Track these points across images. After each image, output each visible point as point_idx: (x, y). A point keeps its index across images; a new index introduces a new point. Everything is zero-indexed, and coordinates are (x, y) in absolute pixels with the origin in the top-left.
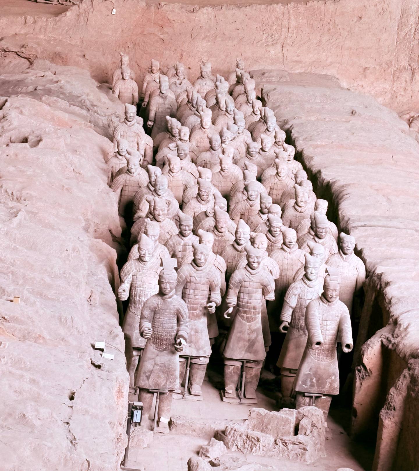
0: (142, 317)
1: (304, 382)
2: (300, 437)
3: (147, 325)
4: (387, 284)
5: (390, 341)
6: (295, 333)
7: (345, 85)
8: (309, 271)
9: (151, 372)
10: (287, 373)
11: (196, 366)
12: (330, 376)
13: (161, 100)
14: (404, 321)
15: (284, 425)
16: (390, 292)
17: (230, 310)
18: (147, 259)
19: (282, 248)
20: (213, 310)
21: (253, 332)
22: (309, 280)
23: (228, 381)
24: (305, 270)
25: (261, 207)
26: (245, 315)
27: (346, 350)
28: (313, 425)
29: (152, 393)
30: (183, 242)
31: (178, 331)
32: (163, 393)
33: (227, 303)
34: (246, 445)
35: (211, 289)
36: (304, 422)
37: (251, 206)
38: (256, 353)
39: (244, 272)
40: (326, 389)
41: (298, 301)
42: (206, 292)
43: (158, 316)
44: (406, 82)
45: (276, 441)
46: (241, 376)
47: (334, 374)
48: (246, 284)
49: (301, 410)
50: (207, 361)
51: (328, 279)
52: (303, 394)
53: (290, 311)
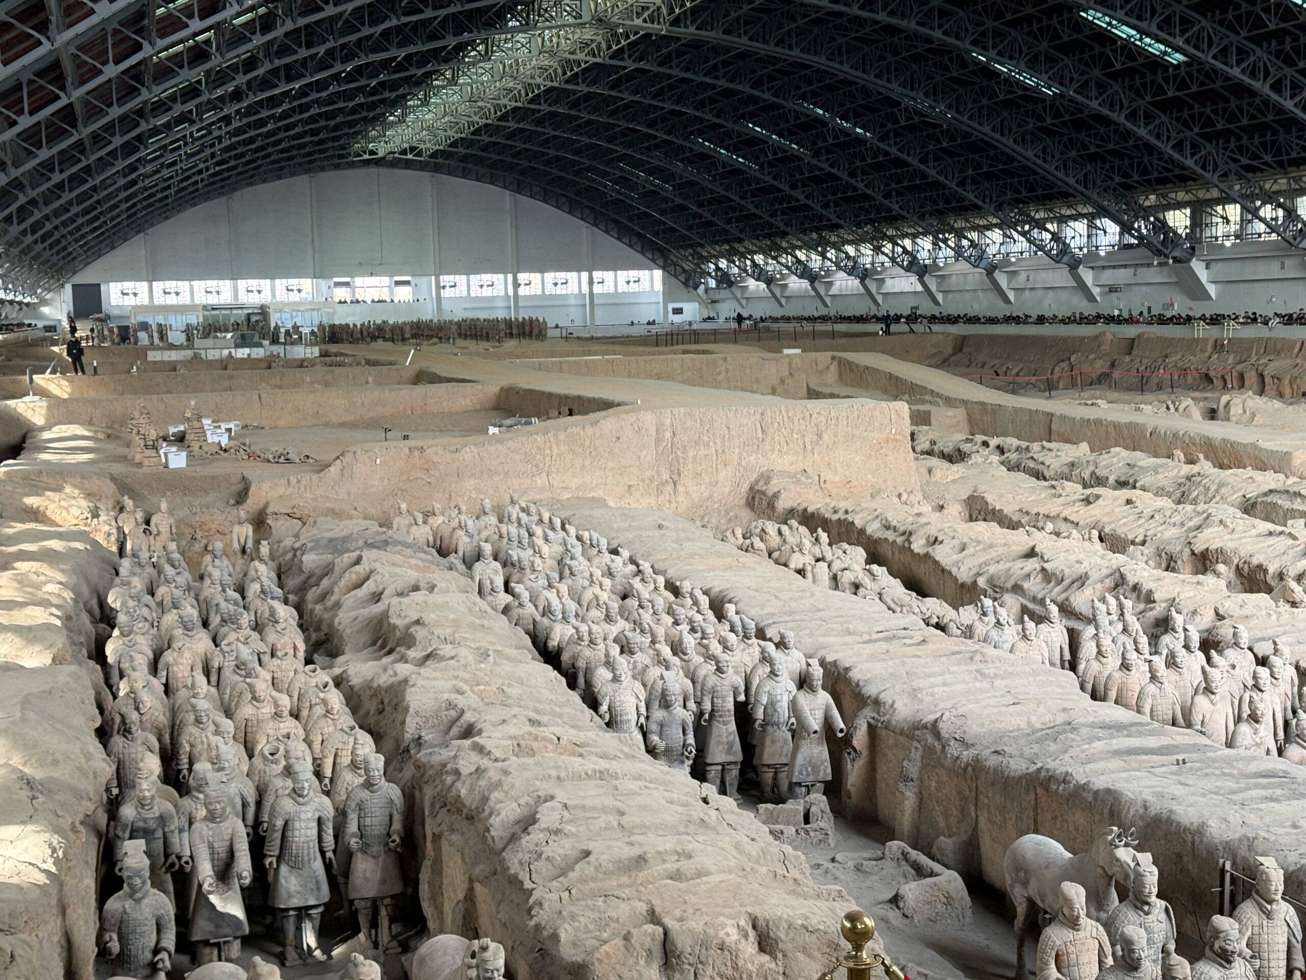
1: (801, 773)
2: (816, 824)
3: (657, 739)
4: (847, 669)
5: (878, 720)
6: (770, 729)
7: (612, 504)
8: (776, 667)
10: (766, 769)
12: (823, 763)
14: (886, 697)
15: (795, 816)
16: (855, 675)
17: (707, 716)
18: (623, 678)
21: (729, 734)
22: (777, 676)
24: (771, 667)
26: (720, 719)
27: (840, 735)
28: (822, 812)
30: (632, 661)
31: (685, 741)
33: (703, 710)
36: (813, 810)
38: (733, 754)
39: (714, 678)
40: (821, 777)
41: (768, 698)
43: (664, 729)
44: (670, 494)
45: (796, 831)
46: (723, 779)
47: (826, 761)
48: (718, 689)
51: (810, 670)
52: (800, 785)
53: (762, 710)
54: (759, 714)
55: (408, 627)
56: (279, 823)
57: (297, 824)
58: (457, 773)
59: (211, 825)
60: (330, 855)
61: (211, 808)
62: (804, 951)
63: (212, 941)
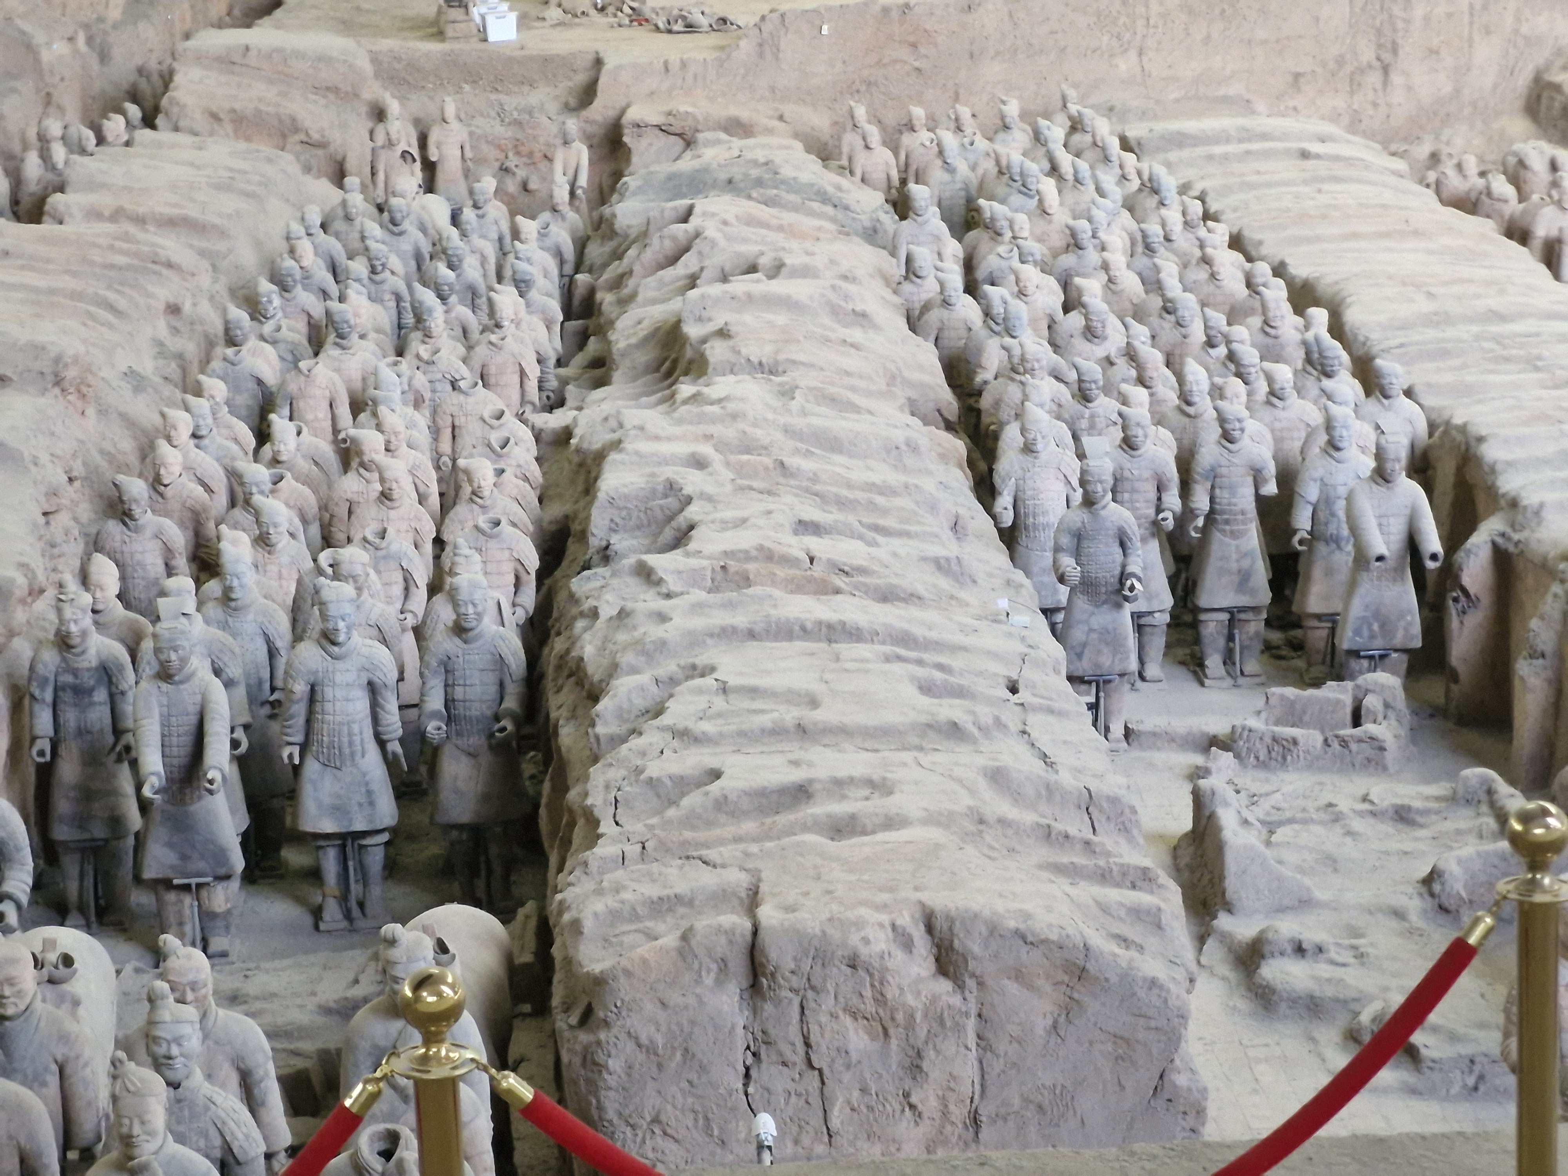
0: (1057, 549)
1: (1357, 632)
2: (1369, 728)
3: (1068, 562)
4: (1480, 439)
5: (1509, 539)
6: (1322, 549)
8: (1337, 433)
9: (1084, 645)
10: (1315, 623)
11: (1148, 629)
12: (1401, 616)
13: (946, 177)
14: (1531, 497)
15: (1333, 712)
16: (1491, 452)
17: (1200, 522)
18: (1039, 447)
19: (1269, 403)
20: (1170, 524)
21: (1245, 555)
22: (1338, 449)
23: (1208, 650)
24: (1328, 433)
25: (1208, 336)
26: (1227, 528)
27: (1431, 565)
29: (1089, 683)
30: (1087, 413)
31: (1124, 566)
32: (1109, 681)
33: (1192, 511)
34: (1274, 754)
35: (1160, 489)
36: (1371, 702)
37: (1185, 337)
38: (1253, 592)
39: (1217, 449)
40: (1399, 640)
41: (1321, 491)
42: (1153, 495)
43: (1085, 543)
44: (1375, 90)
45: (1326, 740)
46: (1231, 638)
47: (1410, 612)
48: (1224, 471)
49: (1360, 680)
50: (1167, 618)
51: (1383, 442)
52: (1355, 654)
53: (1309, 511)
54: (1302, 520)
55: (704, 341)
56: (300, 688)
57: (329, 693)
58: (594, 614)
59: (165, 686)
60: (395, 747)
61: (163, 657)
62: (1019, 975)
63: (176, 882)
